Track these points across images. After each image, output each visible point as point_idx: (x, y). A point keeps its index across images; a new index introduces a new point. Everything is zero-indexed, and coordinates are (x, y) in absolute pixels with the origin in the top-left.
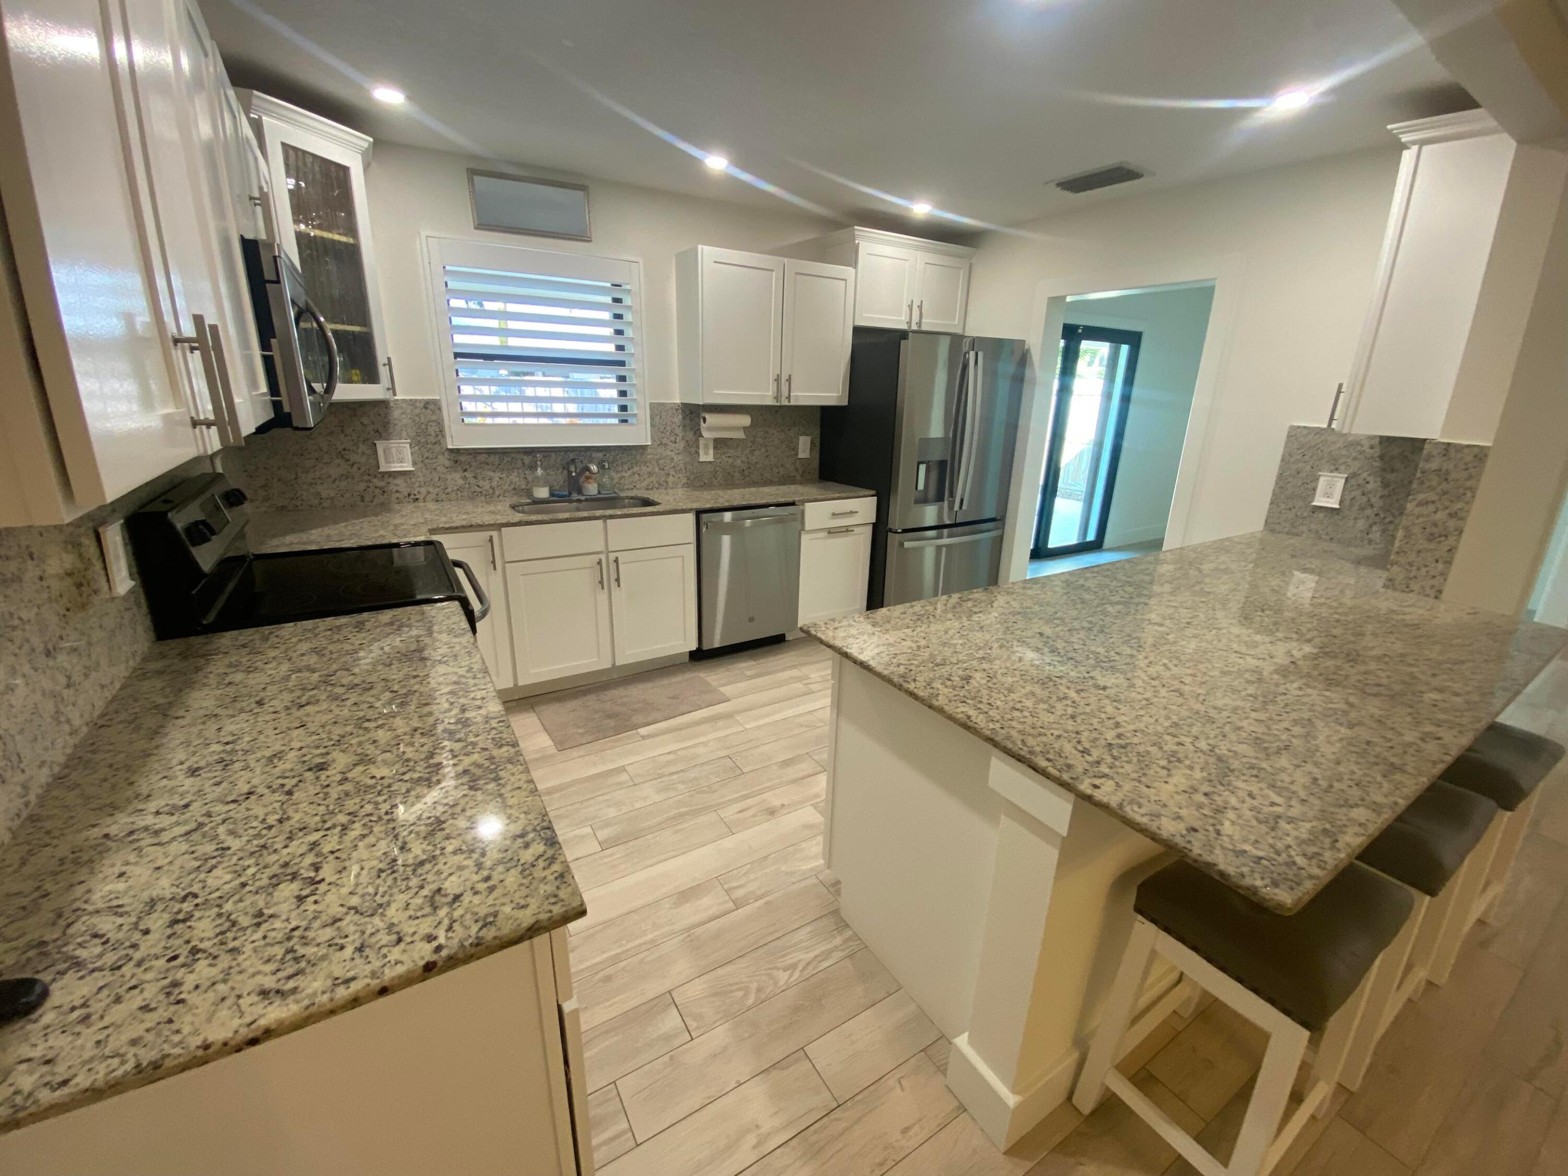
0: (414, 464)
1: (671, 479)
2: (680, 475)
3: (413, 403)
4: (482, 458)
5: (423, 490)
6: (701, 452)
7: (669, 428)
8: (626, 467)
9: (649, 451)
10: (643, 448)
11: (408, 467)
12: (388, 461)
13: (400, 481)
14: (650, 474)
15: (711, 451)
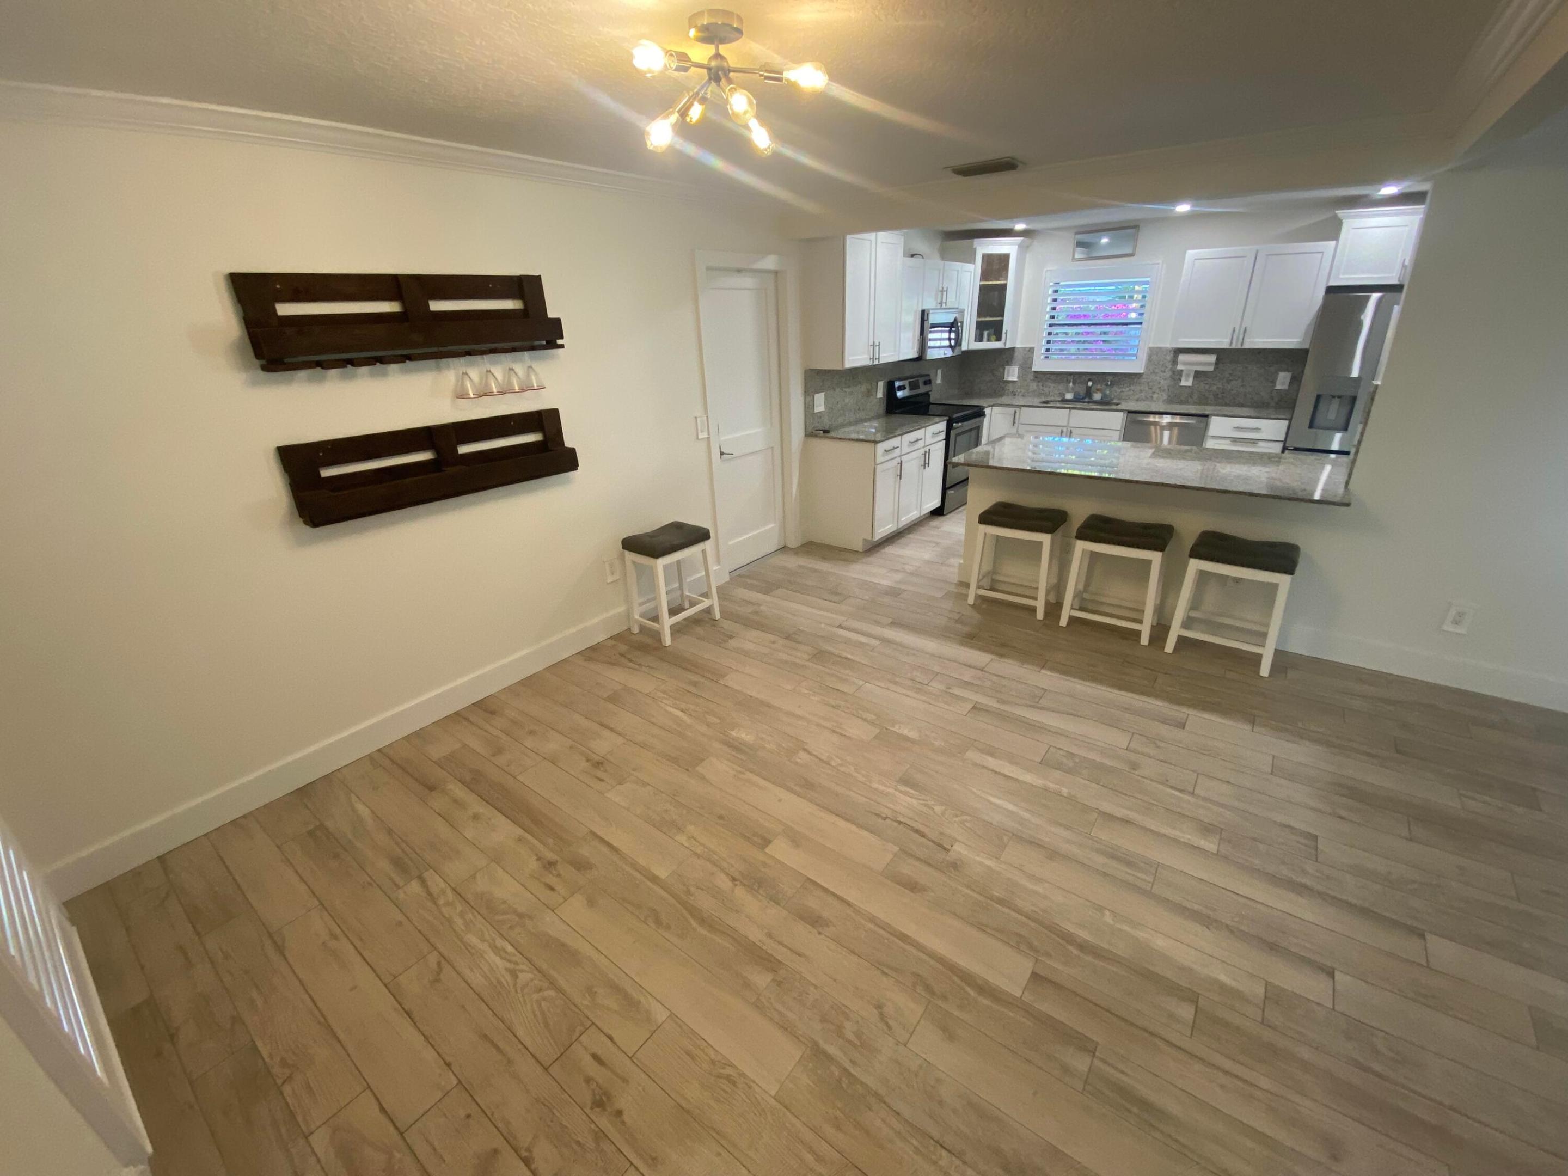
0: (1018, 377)
1: (1155, 396)
2: (1163, 393)
3: (1024, 349)
4: (1048, 376)
5: (1019, 390)
6: (1183, 379)
7: (1161, 363)
8: (1126, 385)
9: (1144, 376)
10: (1139, 375)
11: (1015, 379)
12: (1008, 376)
13: (1010, 385)
14: (1141, 391)
15: (1191, 379)
